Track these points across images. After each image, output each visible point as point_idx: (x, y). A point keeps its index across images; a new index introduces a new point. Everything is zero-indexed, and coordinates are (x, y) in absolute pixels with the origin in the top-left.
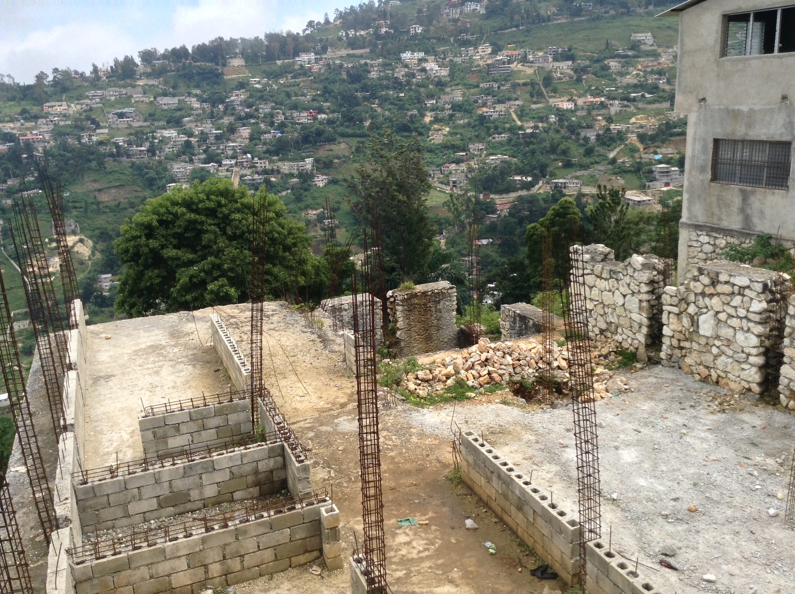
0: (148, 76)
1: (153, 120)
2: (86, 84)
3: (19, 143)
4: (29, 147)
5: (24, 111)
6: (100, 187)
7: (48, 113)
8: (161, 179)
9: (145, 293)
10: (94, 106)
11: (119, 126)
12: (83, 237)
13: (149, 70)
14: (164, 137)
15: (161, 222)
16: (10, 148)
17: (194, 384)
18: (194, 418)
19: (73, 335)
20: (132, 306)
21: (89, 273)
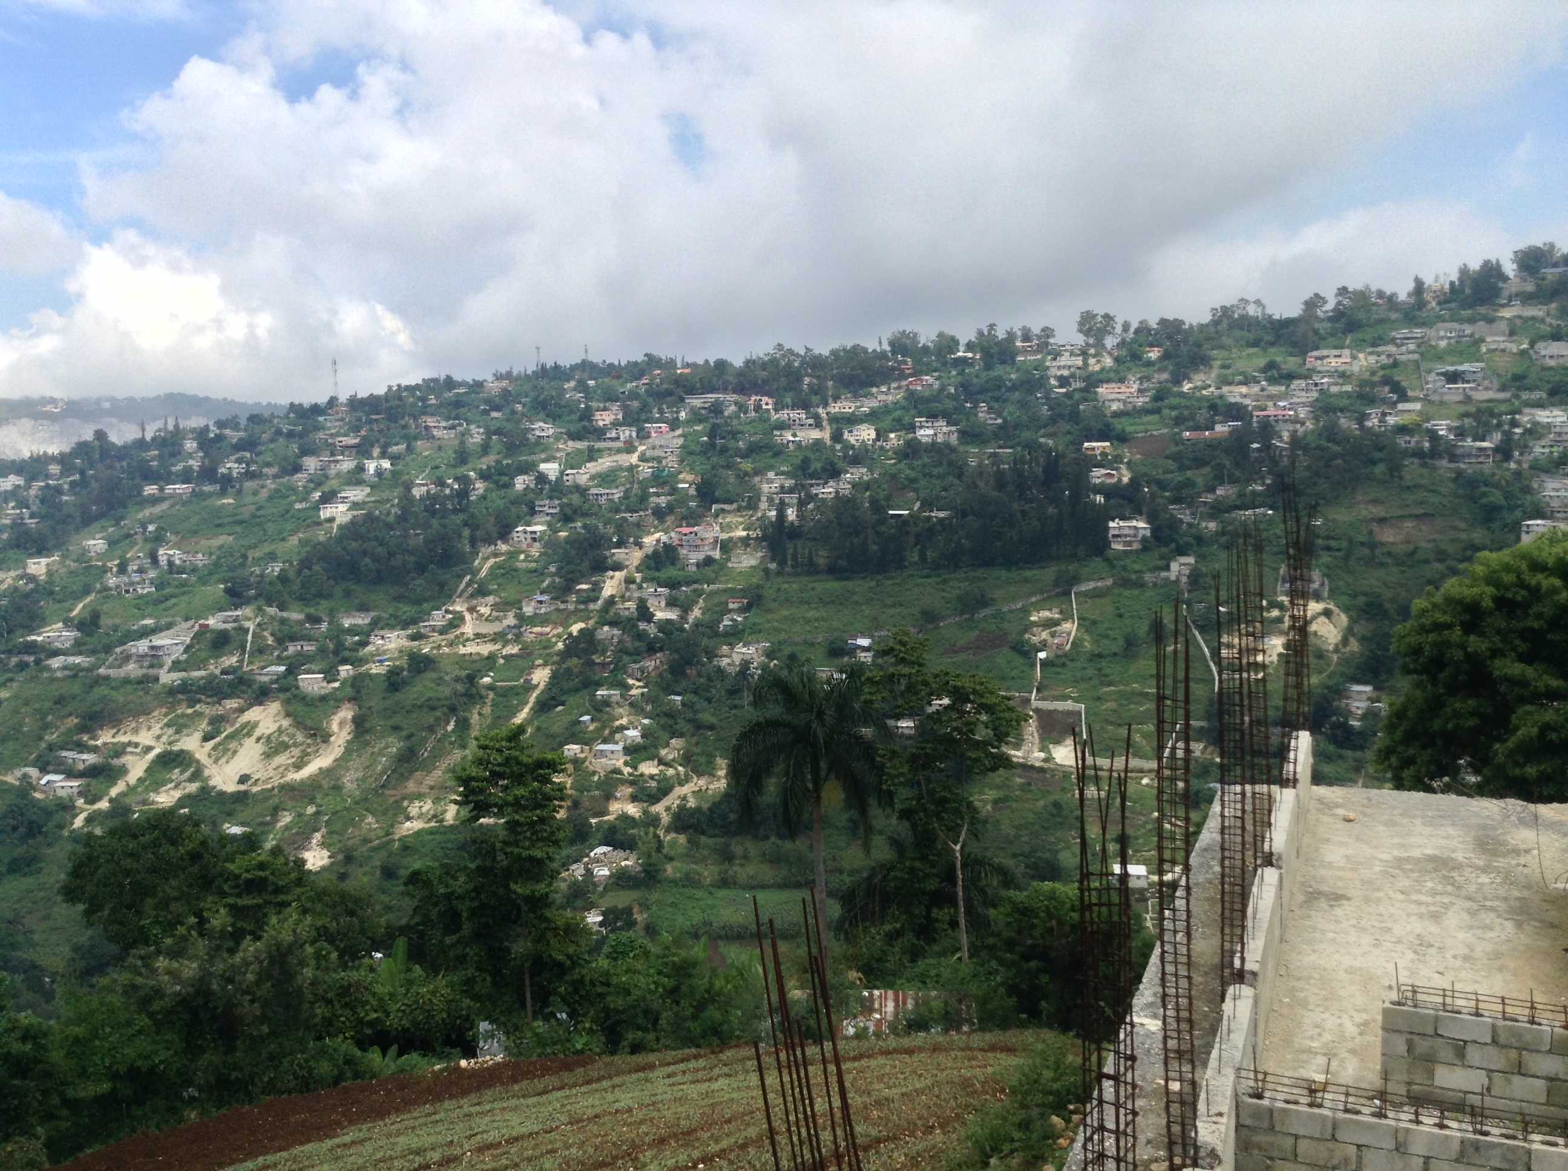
0: (1527, 298)
1: (1519, 388)
2: (1394, 316)
3: (1250, 422)
4: (1267, 429)
5: (1271, 365)
6: (1383, 514)
7: (1313, 370)
8: (1512, 509)
9: (1439, 742)
10: (1403, 358)
11: (1446, 398)
12: (1331, 606)
13: (1530, 287)
14: (1536, 424)
15: (1501, 603)
16: (1234, 431)
17: (1512, 965)
18: (1502, 1040)
19: (1285, 799)
20: (1408, 762)
21: (1329, 677)
